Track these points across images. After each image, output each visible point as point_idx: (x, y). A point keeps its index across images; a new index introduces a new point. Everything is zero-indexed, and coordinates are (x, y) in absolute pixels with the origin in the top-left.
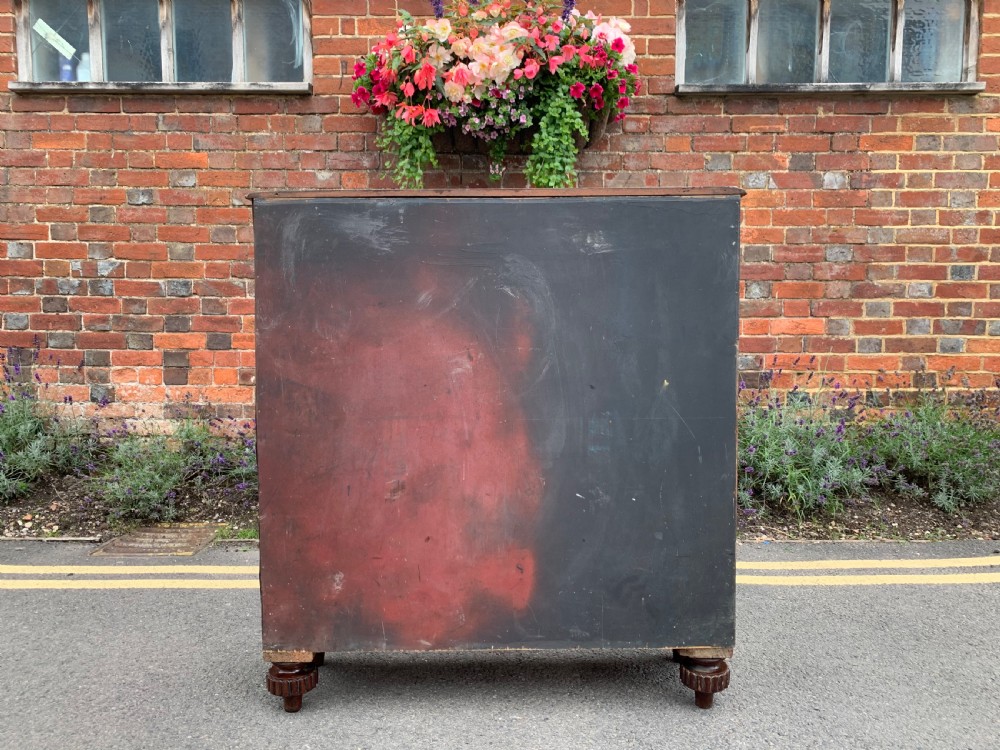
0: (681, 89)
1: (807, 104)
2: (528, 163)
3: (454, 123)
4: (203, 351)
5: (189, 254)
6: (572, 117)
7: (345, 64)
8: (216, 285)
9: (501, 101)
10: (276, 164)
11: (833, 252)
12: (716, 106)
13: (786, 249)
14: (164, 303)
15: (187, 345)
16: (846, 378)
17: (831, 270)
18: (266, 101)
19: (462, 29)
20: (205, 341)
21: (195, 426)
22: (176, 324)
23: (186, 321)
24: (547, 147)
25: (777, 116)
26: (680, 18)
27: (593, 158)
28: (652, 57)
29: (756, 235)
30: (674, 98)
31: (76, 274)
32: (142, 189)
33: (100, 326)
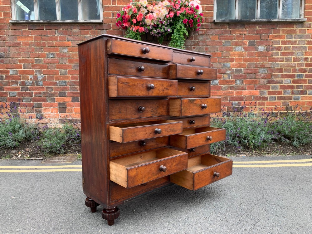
0: (215, 21)
1: (253, 25)
3: (148, 31)
4: (71, 103)
5: (66, 73)
6: (183, 29)
7: (113, 14)
8: (74, 82)
9: (162, 25)
11: (261, 70)
12: (226, 26)
13: (247, 69)
14: (58, 88)
15: (66, 101)
16: (265, 108)
17: (261, 76)
18: (89, 26)
19: (150, 3)
20: (71, 99)
21: (69, 125)
22: (62, 94)
23: (65, 93)
24: (176, 38)
25: (244, 29)
27: (189, 42)
28: (206, 11)
29: (238, 65)
30: (213, 24)
31: (31, 79)
32: (51, 53)
33: (39, 95)
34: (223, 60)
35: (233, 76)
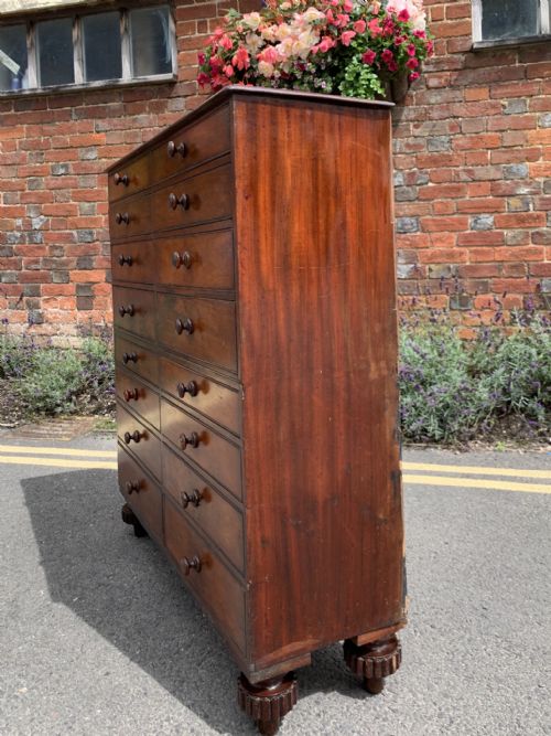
4: (103, 284)
5: (93, 211)
9: (305, 73)
12: (510, 57)
14: (76, 248)
15: (92, 280)
18: (144, 91)
20: (104, 276)
21: (98, 340)
22: (85, 263)
23: (91, 261)
31: (18, 229)
33: (33, 266)
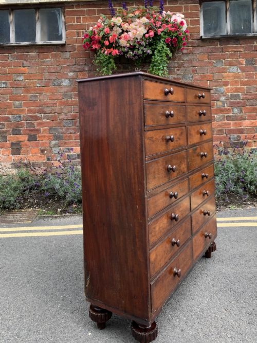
0: (203, 37)
1: (250, 41)
2: (150, 67)
3: (122, 54)
4: (26, 142)
5: (21, 106)
6: (166, 50)
7: (78, 34)
8: (31, 116)
9: (140, 45)
10: (53, 71)
12: (216, 43)
13: (246, 95)
14: (11, 124)
15: (20, 140)
19: (125, 21)
20: (27, 138)
21: (24, 170)
22: (16, 132)
23: (20, 130)
24: (157, 61)
25: (239, 45)
26: (201, 12)
27: (175, 64)
28: (191, 26)
29: (234, 90)
30: (201, 41)
32: (3, 82)
34: (215, 84)
35: (228, 103)
